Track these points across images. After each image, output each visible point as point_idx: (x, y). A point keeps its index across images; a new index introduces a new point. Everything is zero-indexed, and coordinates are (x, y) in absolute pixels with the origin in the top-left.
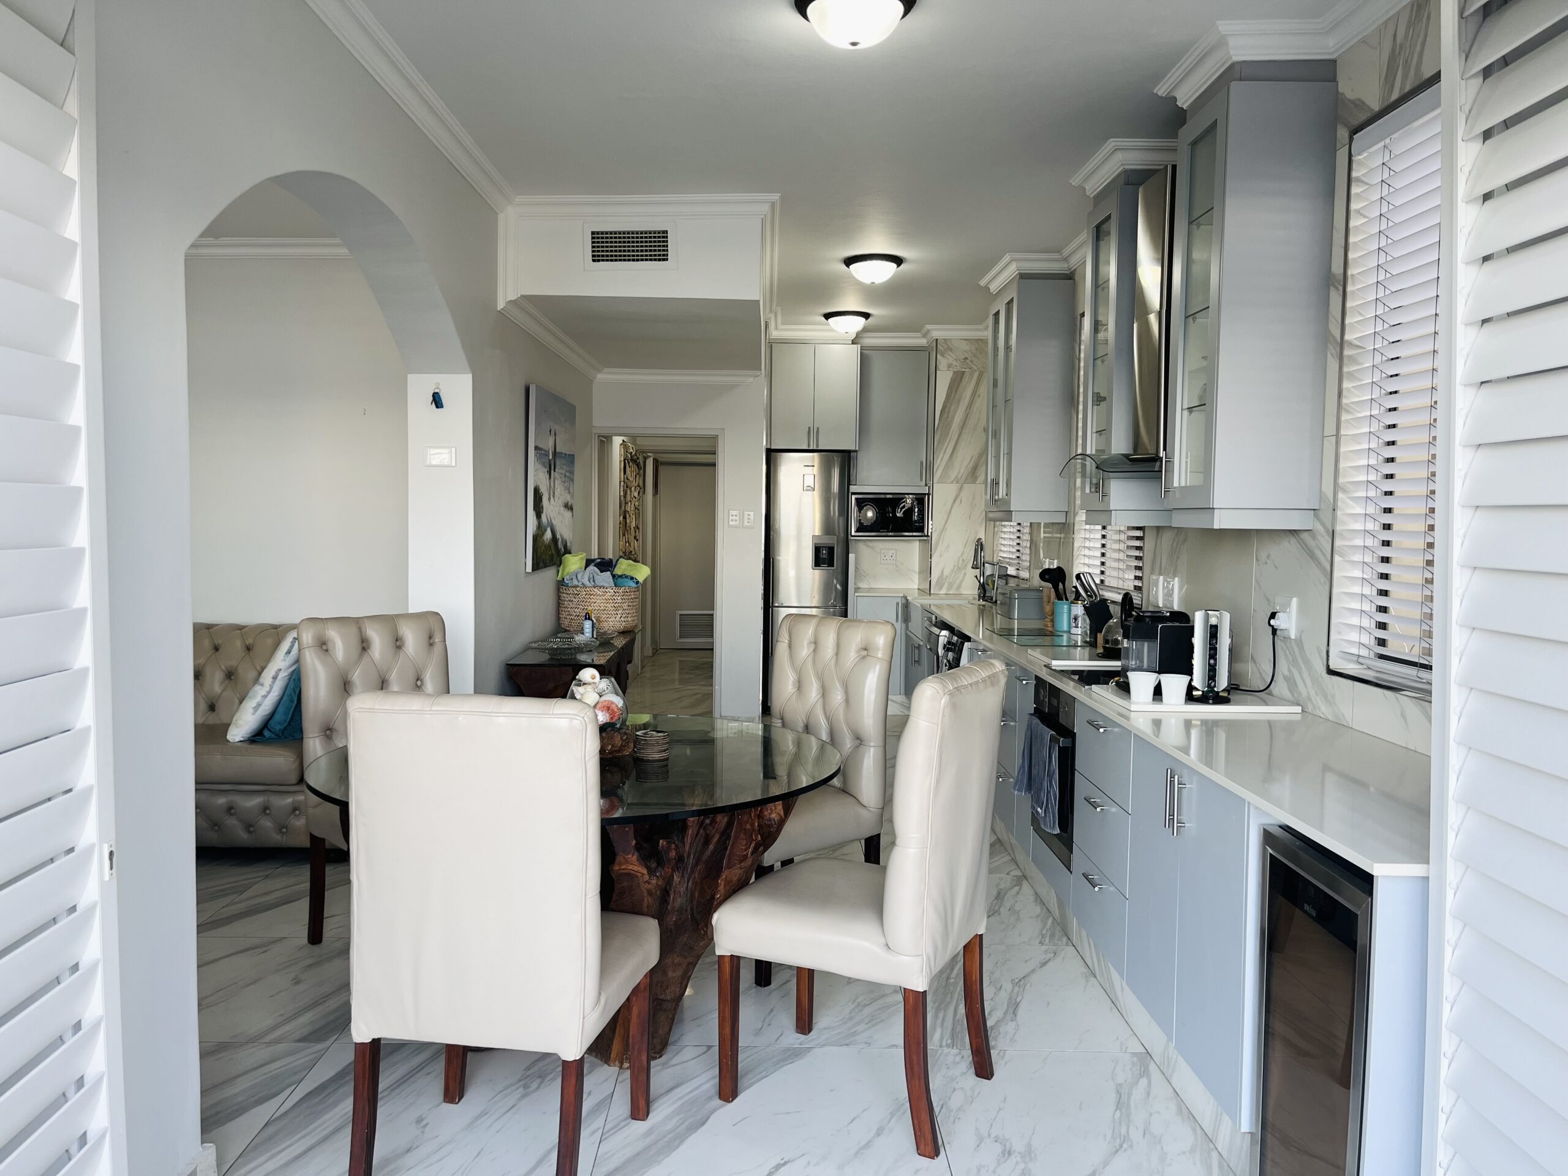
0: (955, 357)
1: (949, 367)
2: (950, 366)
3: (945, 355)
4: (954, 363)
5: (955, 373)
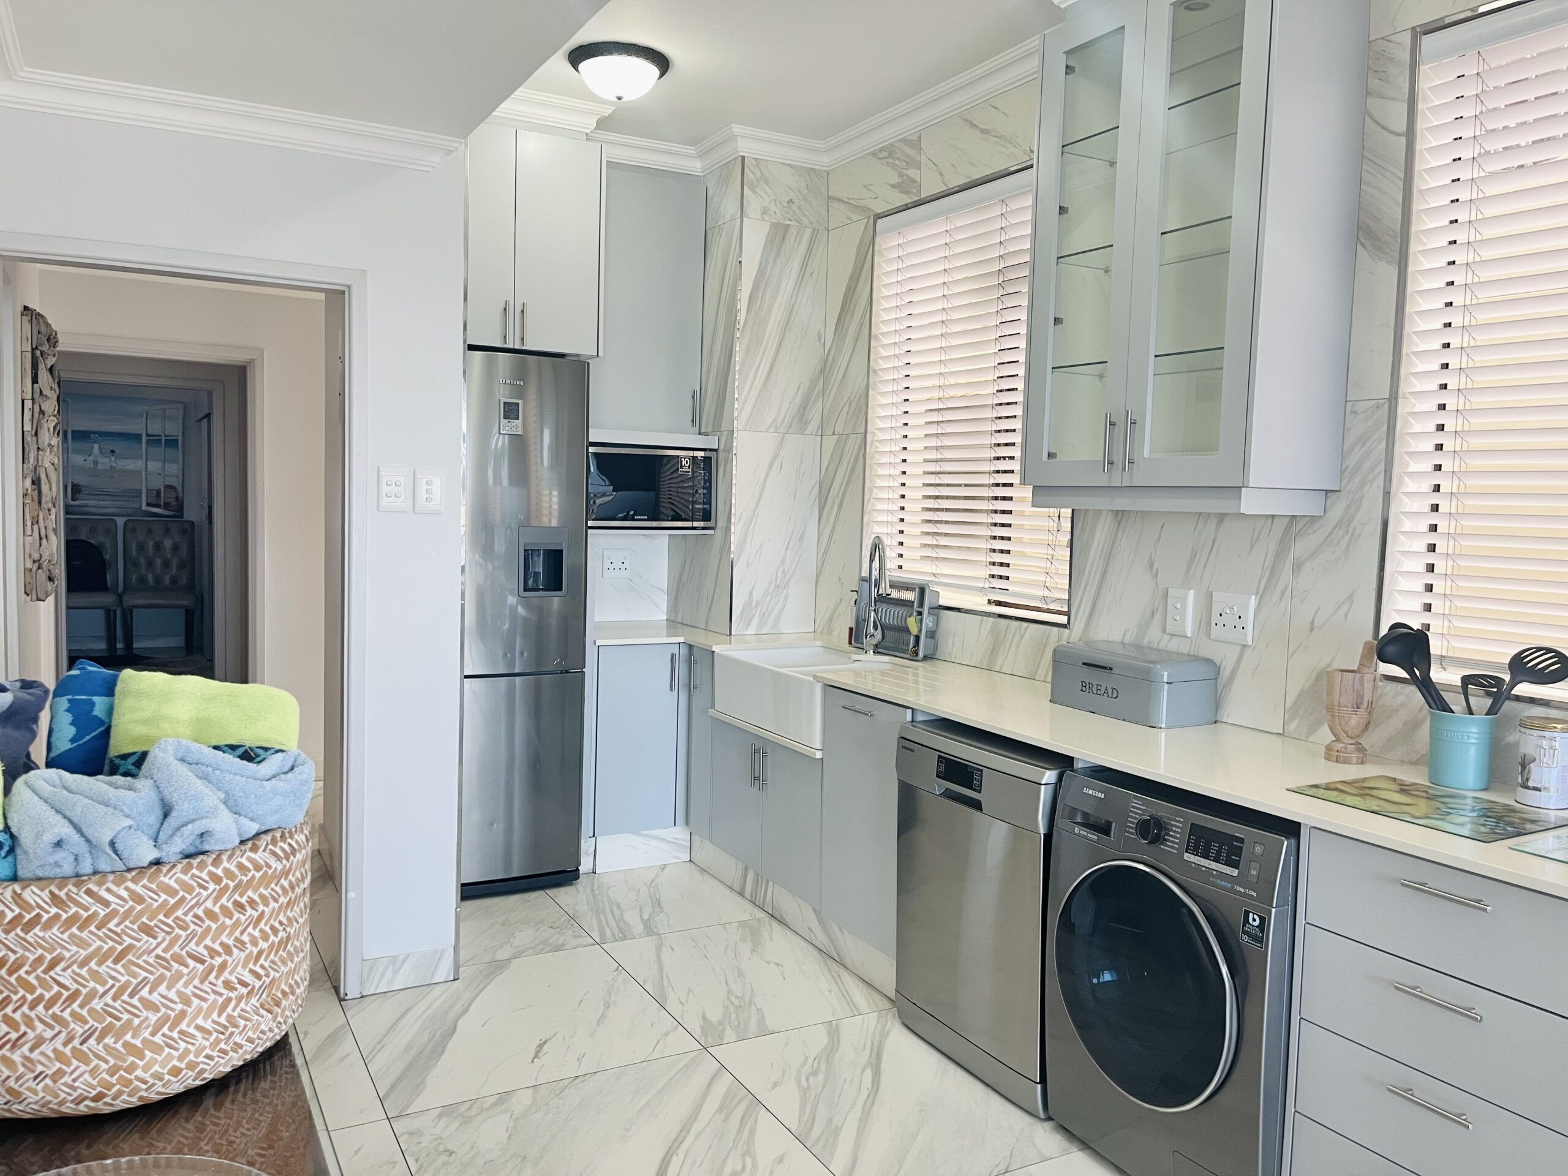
0: (773, 197)
1: (764, 213)
2: (765, 211)
3: (758, 190)
4: (772, 207)
5: (775, 226)
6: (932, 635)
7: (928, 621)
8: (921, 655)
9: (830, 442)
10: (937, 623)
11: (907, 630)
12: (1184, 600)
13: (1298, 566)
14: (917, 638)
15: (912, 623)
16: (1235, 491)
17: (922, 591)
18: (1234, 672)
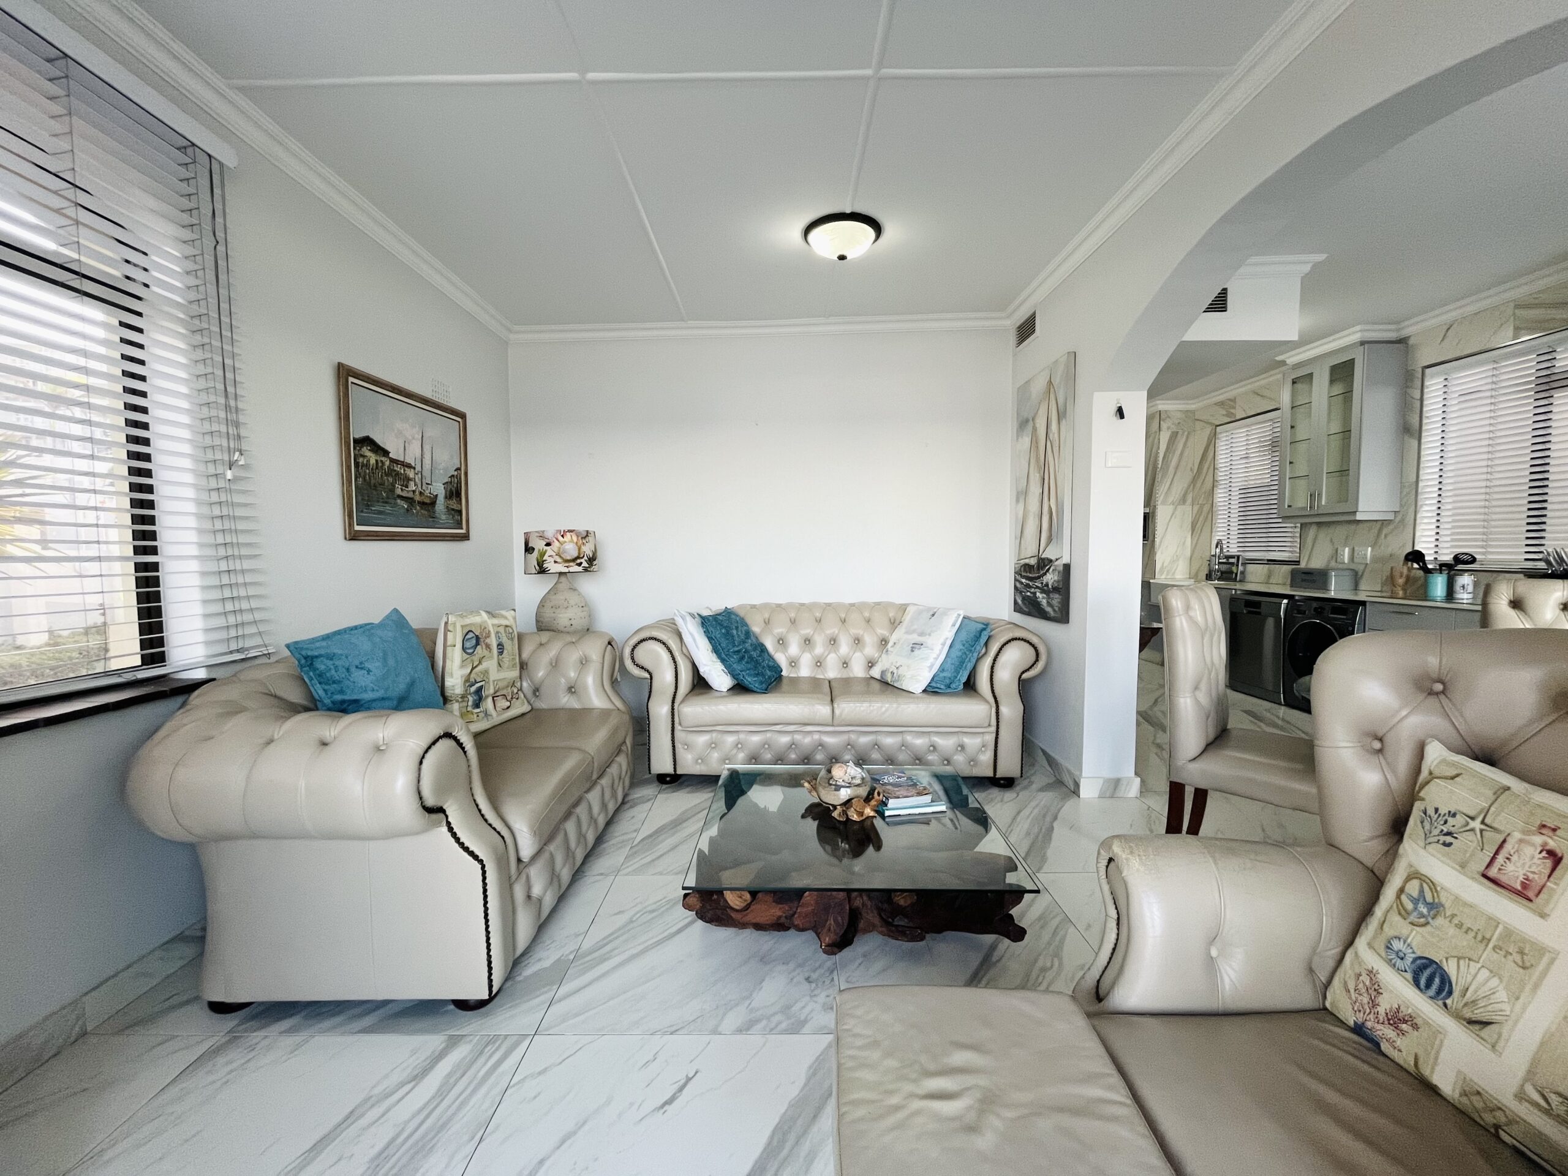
0: (1172, 422)
2: (1168, 428)
3: (1166, 421)
4: (1172, 426)
5: (1173, 432)
6: (1243, 573)
7: (1241, 568)
8: (1238, 579)
9: (1196, 508)
10: (1245, 569)
11: (1232, 572)
12: (1344, 551)
13: (1386, 536)
14: (1236, 574)
15: (1234, 569)
16: (1355, 513)
17: (1238, 557)
18: (1362, 575)
